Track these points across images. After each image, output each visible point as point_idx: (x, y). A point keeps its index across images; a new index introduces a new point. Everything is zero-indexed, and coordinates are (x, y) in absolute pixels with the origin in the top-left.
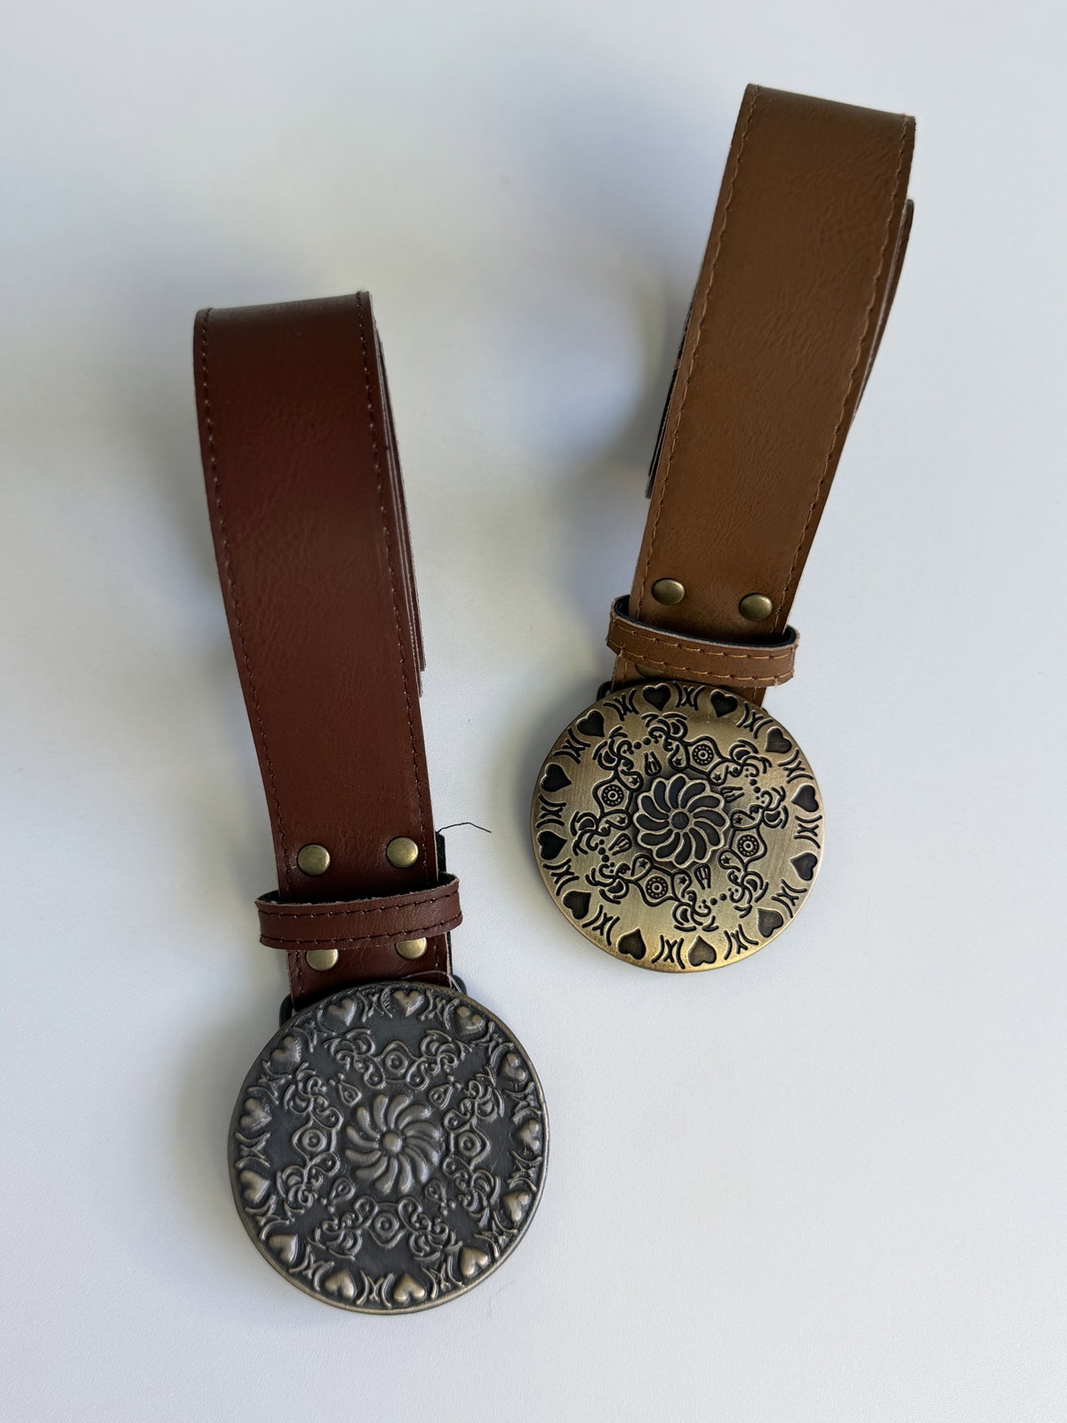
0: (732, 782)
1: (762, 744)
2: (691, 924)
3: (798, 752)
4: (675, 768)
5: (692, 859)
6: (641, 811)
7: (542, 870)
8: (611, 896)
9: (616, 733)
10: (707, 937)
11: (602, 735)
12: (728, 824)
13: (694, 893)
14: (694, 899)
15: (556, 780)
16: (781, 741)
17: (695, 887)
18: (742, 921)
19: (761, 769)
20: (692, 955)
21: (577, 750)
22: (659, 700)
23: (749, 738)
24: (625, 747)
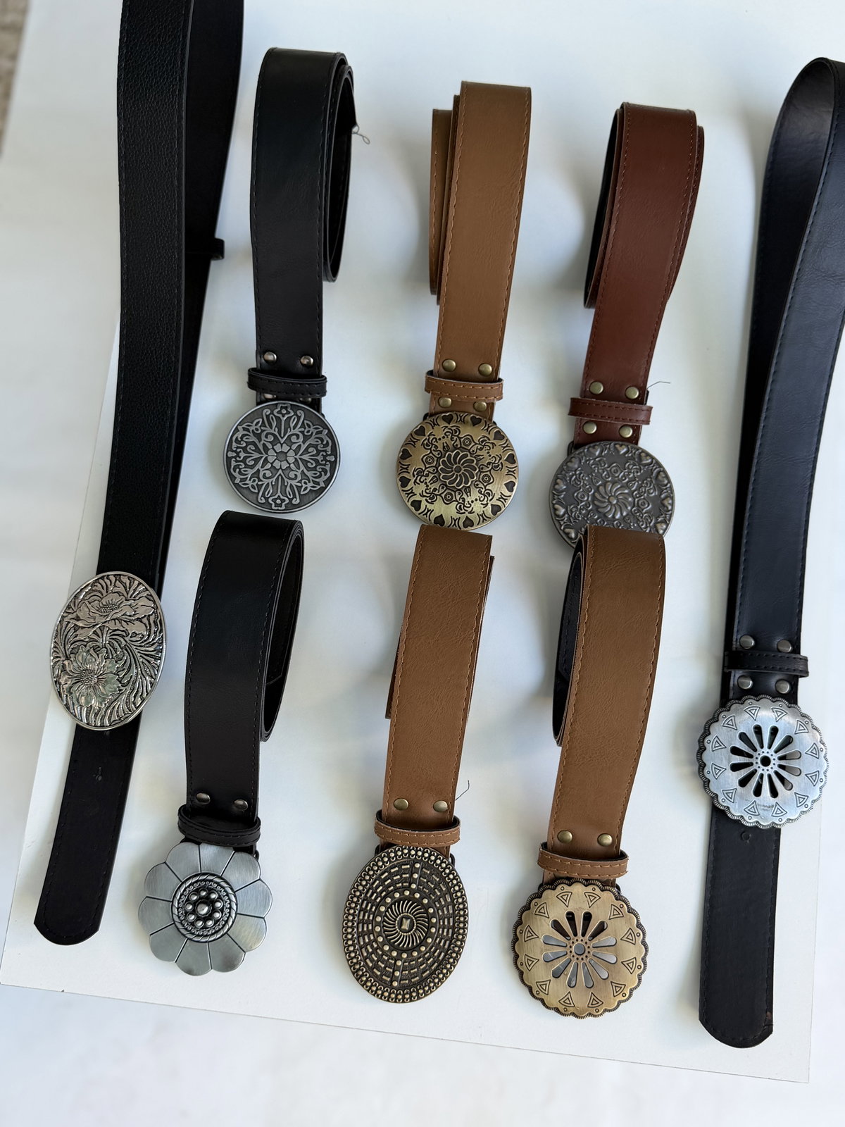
0: (479, 453)
1: (492, 436)
3: (507, 440)
7: (402, 492)
8: (430, 501)
9: (430, 434)
11: (425, 435)
12: (478, 470)
13: (464, 498)
15: (405, 455)
16: (500, 435)
17: (465, 496)
19: (491, 447)
21: (414, 442)
22: (448, 420)
24: (434, 440)
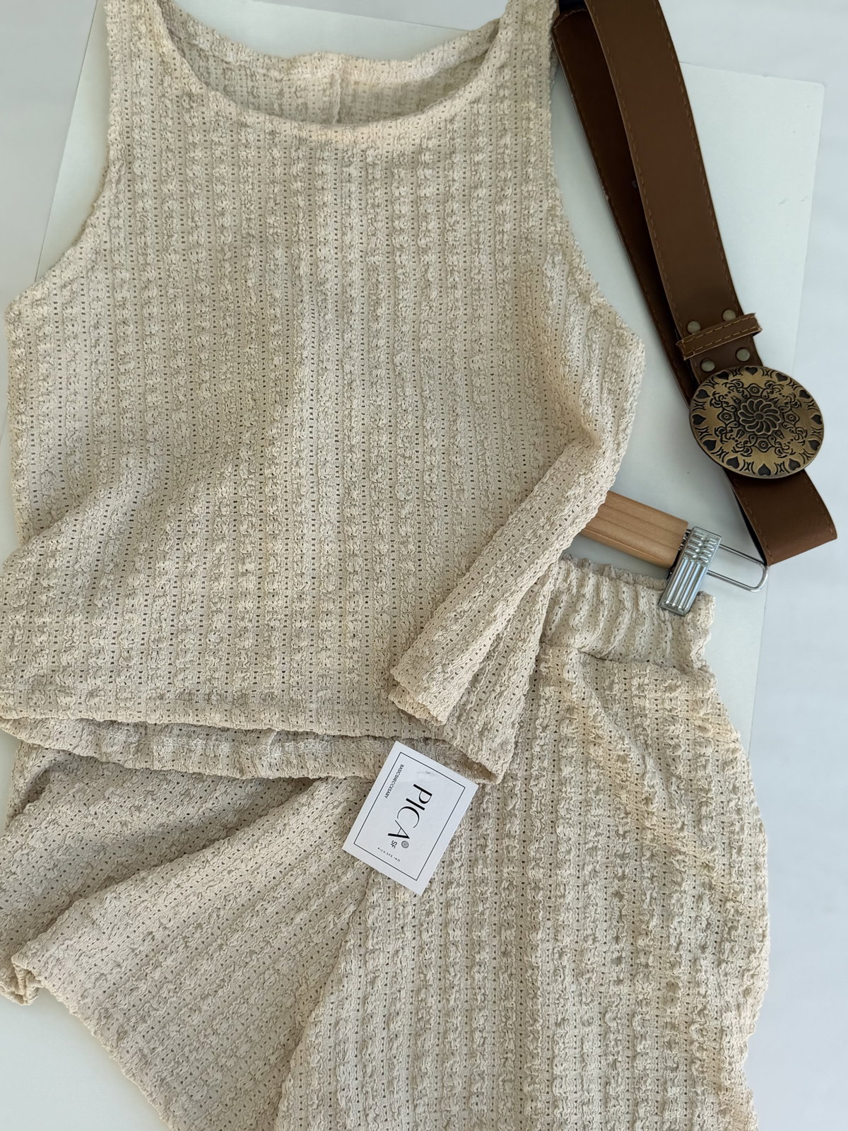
2: (784, 455)
4: (746, 398)
5: (772, 429)
6: (742, 418)
10: (792, 457)
14: (780, 444)
18: (804, 447)
20: (790, 465)
23: (769, 378)
